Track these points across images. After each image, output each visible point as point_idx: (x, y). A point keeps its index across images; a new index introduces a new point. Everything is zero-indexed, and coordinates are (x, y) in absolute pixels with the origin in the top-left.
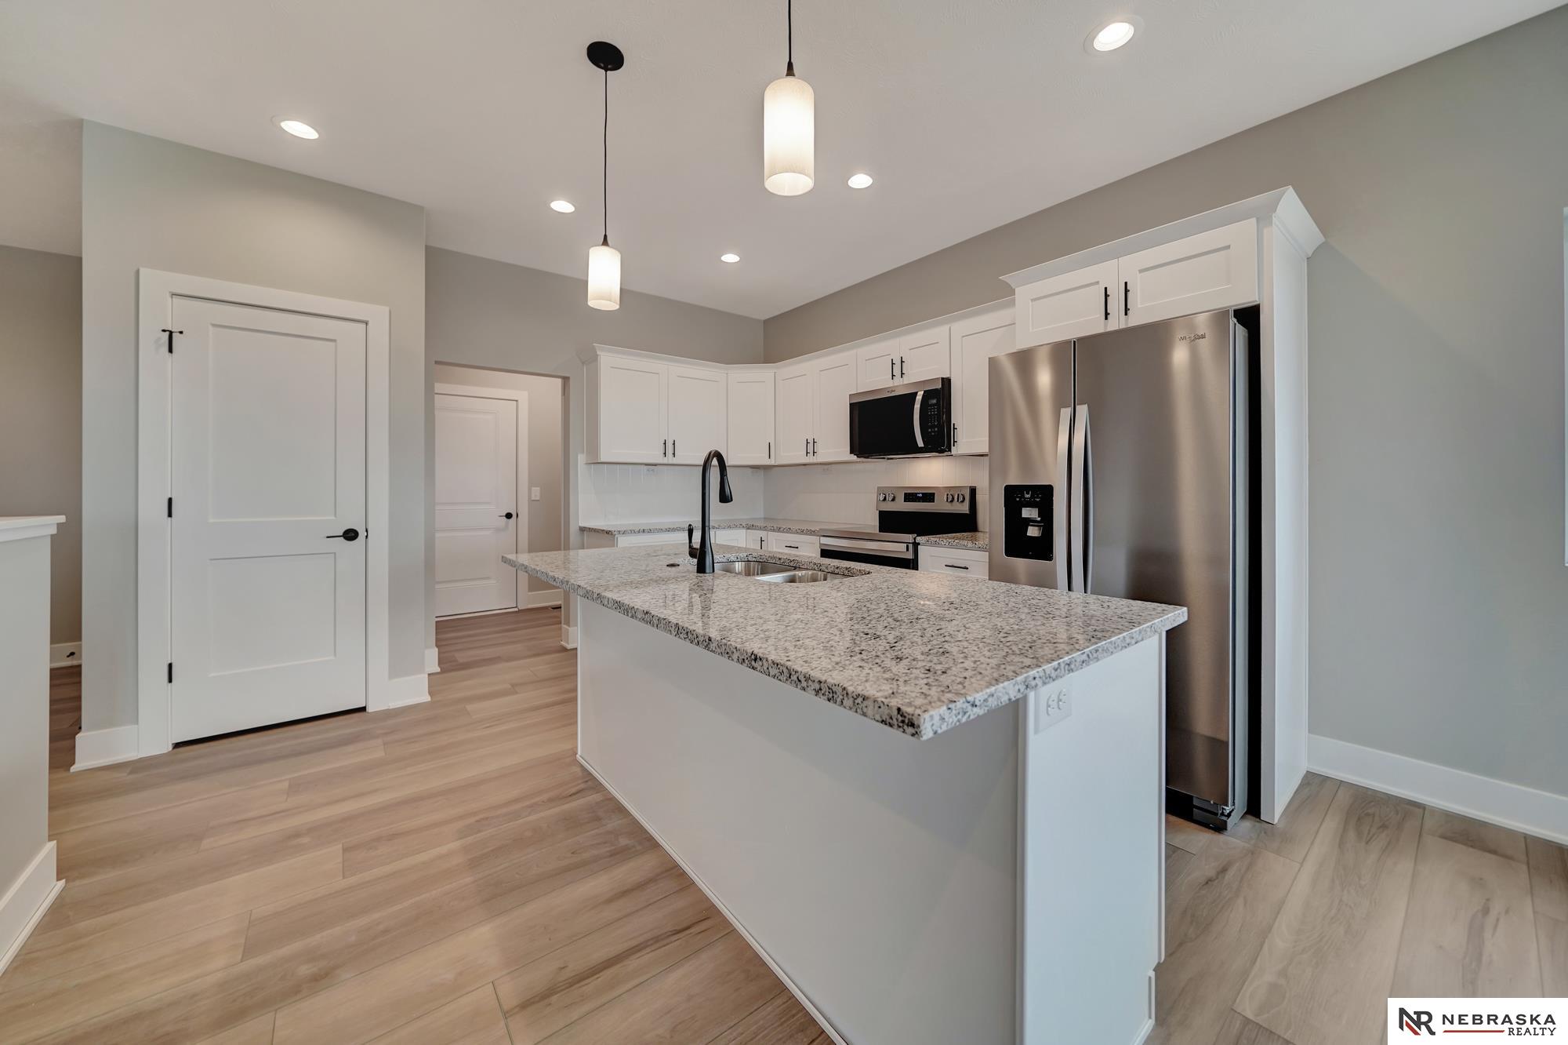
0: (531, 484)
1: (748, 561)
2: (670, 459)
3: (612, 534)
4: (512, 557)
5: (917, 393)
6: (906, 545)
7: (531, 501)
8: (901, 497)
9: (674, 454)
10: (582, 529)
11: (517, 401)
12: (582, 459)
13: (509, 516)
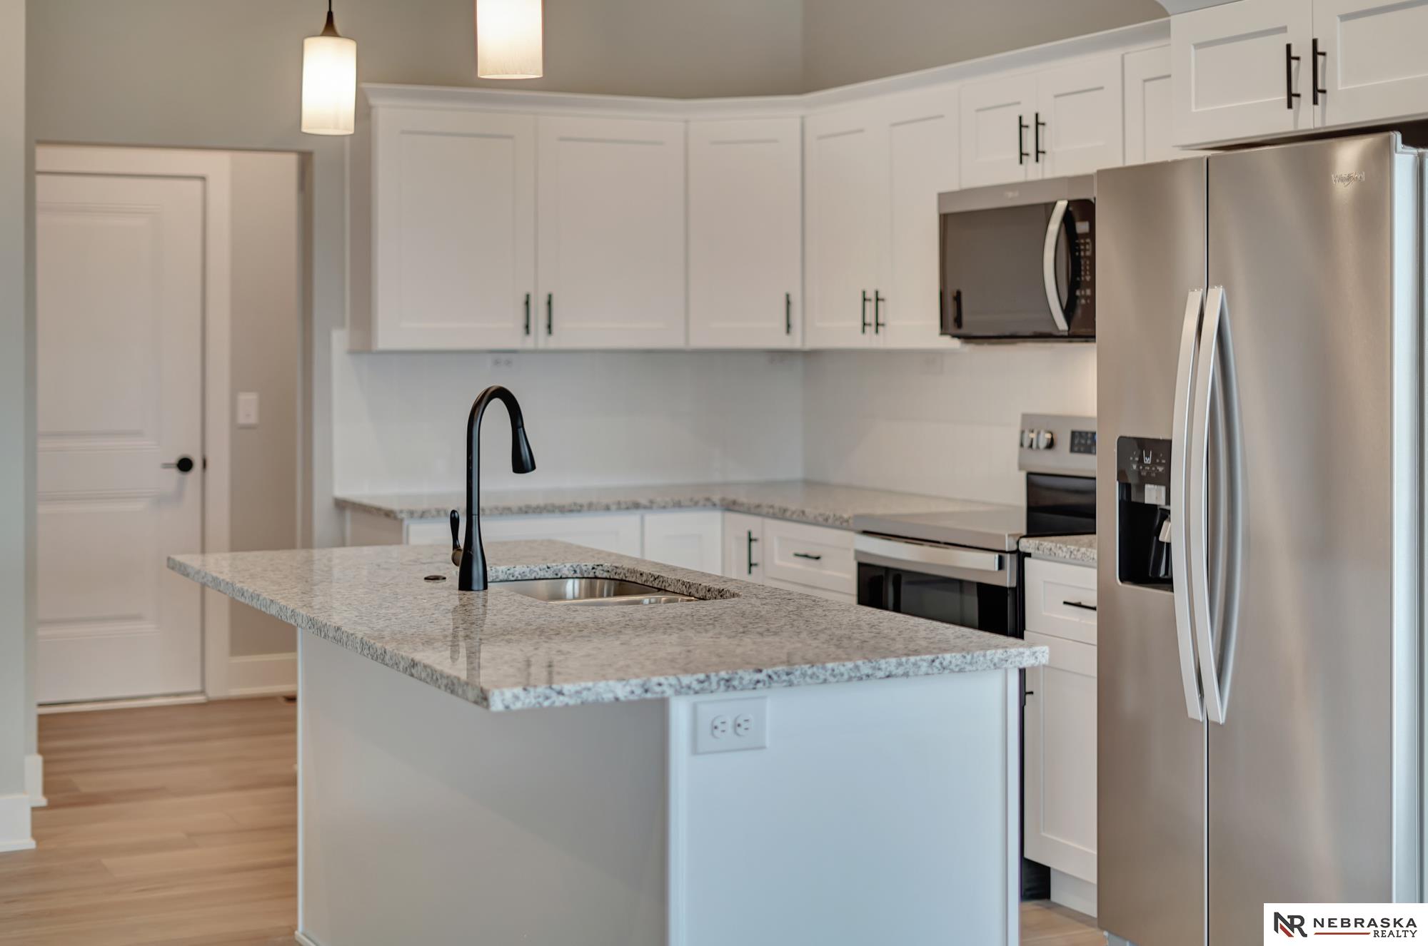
0: (238, 386)
1: (596, 578)
2: (538, 339)
3: (395, 518)
4: (192, 560)
5: (1055, 203)
6: (997, 555)
7: (238, 430)
8: (1064, 442)
9: (549, 327)
10: (341, 505)
11: (203, 179)
12: (340, 340)
13: (185, 465)
